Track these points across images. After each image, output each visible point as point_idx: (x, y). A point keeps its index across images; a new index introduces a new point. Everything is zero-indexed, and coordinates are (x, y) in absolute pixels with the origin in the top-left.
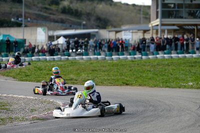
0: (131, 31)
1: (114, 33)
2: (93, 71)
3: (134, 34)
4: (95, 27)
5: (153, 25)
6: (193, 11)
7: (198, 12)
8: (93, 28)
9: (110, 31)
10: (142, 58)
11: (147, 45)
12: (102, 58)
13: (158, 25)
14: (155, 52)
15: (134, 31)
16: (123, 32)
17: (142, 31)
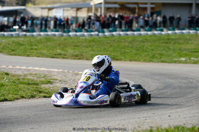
0: (62, 9)
1: (47, 10)
4: (14, 5)
5: (96, 3)
8: (13, 6)
9: (43, 8)
10: (98, 35)
11: (92, 22)
12: (60, 34)
13: (101, 3)
14: (100, 30)
15: (65, 9)
16: (54, 10)
17: (75, 9)
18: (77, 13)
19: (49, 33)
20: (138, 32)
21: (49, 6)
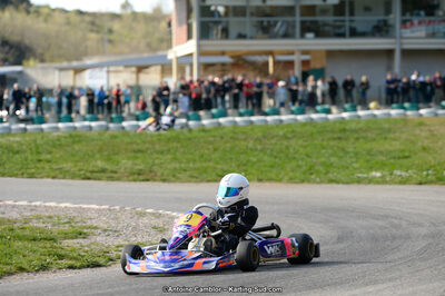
0: (105, 69)
2: (134, 151)
3: (112, 75)
5: (180, 54)
6: (269, 22)
7: (279, 24)
10: (186, 125)
11: (171, 97)
13: (191, 55)
14: (191, 113)
15: (112, 69)
16: (87, 73)
17: (134, 69)
18: (138, 79)
19: (77, 124)
20: (276, 117)
21: (75, 64)
